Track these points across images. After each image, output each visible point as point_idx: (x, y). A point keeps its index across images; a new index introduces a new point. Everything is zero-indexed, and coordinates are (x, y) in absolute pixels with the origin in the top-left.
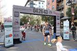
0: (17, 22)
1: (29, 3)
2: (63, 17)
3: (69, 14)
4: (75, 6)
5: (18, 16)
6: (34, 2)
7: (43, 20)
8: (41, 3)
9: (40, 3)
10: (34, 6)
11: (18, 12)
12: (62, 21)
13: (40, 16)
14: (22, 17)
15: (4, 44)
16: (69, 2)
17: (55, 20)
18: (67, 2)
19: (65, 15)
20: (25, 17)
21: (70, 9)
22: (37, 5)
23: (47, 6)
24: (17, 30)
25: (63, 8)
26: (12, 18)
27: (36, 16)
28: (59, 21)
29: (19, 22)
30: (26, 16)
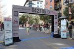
0: (17, 21)
1: (27, 3)
2: (60, 16)
3: (66, 13)
4: (72, 6)
5: (17, 16)
6: (33, 2)
7: (41, 19)
8: (40, 2)
9: (38, 3)
10: (33, 6)
11: (17, 12)
12: (60, 20)
13: (38, 16)
14: (21, 17)
15: (4, 43)
16: (67, 2)
17: (53, 19)
18: (64, 1)
19: (63, 14)
20: (24, 17)
21: (67, 9)
22: (35, 5)
23: (45, 6)
24: (17, 29)
25: (60, 8)
26: (11, 17)
27: (35, 15)
28: (57, 20)
29: (19, 21)
30: (25, 15)
